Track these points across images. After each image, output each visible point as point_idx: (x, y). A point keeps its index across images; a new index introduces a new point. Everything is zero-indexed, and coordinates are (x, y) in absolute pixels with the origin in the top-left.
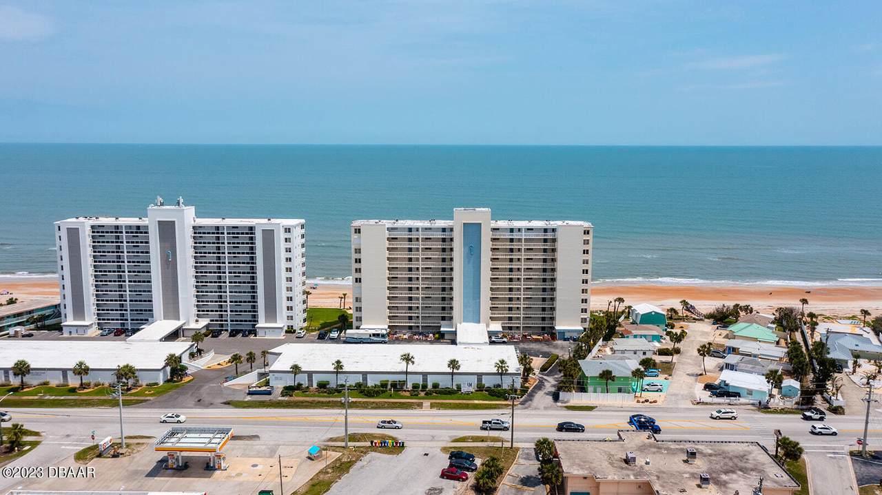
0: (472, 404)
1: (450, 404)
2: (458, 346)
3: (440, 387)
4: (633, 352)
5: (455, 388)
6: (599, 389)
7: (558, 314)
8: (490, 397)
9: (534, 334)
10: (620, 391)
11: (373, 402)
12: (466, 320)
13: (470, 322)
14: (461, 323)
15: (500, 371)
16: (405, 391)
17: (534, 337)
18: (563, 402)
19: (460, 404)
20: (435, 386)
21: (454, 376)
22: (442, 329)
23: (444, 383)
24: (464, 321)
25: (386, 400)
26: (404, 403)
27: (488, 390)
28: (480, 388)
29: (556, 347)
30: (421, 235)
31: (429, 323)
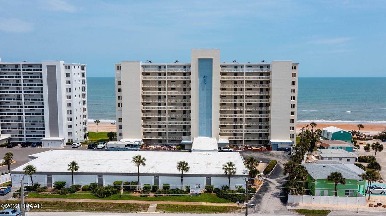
0: (199, 207)
1: (177, 206)
2: (192, 153)
3: (170, 188)
4: (338, 159)
5: (184, 189)
6: (326, 192)
7: (273, 131)
8: (218, 198)
9: (254, 146)
10: (347, 193)
11: (100, 204)
12: (201, 135)
13: (205, 136)
14: (197, 137)
15: (228, 173)
16: (136, 192)
17: (254, 148)
18: (293, 205)
19: (187, 206)
20: (166, 187)
21: (184, 178)
22: (182, 142)
23: (174, 184)
24: (199, 136)
25: (113, 201)
26: (130, 205)
27: (217, 191)
28: (209, 190)
29: (272, 155)
30: (167, 71)
31: (173, 137)
